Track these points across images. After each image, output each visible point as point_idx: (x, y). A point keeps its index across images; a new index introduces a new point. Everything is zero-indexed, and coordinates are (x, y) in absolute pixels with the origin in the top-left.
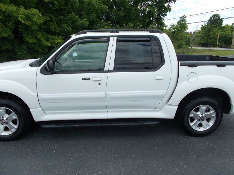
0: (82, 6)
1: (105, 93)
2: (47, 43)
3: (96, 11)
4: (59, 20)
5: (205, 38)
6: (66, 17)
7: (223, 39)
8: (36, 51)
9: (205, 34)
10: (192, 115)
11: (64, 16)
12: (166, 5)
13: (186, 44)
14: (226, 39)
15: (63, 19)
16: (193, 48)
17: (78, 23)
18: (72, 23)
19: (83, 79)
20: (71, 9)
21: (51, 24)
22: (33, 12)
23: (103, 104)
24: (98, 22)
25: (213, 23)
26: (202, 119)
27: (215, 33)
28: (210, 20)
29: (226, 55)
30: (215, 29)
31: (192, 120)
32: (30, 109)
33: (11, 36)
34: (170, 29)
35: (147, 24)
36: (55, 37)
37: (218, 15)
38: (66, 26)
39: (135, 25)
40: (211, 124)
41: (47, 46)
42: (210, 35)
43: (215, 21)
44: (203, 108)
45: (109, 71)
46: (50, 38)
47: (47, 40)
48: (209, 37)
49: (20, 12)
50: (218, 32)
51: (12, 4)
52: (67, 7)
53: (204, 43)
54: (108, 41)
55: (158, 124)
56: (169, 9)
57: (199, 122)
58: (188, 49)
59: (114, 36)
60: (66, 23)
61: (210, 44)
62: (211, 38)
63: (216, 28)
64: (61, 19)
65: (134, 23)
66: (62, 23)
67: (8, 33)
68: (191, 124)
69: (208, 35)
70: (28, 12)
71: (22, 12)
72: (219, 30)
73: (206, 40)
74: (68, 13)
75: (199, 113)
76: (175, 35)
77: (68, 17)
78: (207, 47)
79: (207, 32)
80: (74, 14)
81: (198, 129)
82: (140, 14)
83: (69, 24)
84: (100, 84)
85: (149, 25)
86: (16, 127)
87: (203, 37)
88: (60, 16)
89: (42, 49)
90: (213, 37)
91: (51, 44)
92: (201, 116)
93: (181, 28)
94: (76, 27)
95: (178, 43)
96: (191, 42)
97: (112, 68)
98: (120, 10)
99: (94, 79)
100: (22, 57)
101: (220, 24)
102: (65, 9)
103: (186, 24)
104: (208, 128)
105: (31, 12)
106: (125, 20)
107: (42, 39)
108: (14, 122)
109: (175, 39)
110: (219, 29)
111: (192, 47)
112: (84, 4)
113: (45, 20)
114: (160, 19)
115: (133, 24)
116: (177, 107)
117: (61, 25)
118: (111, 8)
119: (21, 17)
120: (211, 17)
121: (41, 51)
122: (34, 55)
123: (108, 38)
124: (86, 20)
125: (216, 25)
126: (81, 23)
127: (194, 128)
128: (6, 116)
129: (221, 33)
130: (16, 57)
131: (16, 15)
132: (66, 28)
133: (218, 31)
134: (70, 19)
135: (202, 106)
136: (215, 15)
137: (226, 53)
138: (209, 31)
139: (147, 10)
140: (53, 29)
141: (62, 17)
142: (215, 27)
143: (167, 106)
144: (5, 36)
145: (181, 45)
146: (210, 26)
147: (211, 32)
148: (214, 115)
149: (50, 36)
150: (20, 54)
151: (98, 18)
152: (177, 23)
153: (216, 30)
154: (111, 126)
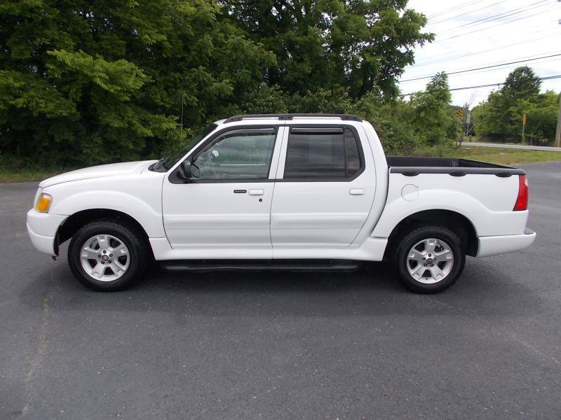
0: (220, 52)
1: (269, 215)
2: (146, 131)
3: (251, 63)
4: (171, 82)
5: (498, 121)
6: (187, 75)
7: (539, 124)
8: (121, 147)
9: (498, 111)
10: (412, 256)
11: (181, 72)
12: (403, 50)
13: (448, 136)
14: (549, 125)
15: (180, 79)
16: (463, 144)
17: (211, 88)
18: (200, 89)
19: (235, 192)
20: (197, 59)
21: (154, 91)
22: (124, 67)
23: (266, 233)
24: (253, 87)
25: (516, 88)
26: (429, 263)
27: (522, 110)
28: (509, 81)
29: (537, 160)
30: (522, 100)
31: (414, 264)
32: (150, 239)
33: (75, 114)
34: (411, 102)
35: (359, 91)
36: (163, 117)
37: (527, 70)
38: (186, 94)
39: (332, 92)
40: (446, 272)
41: (145, 136)
42: (509, 114)
43: (522, 83)
44: (431, 243)
45: (275, 181)
46: (151, 120)
47: (145, 123)
48: (508, 118)
49: (97, 67)
50: (529, 109)
51: (80, 50)
52: (187, 55)
53: (496, 132)
54: (275, 133)
55: (356, 269)
56: (409, 58)
57: (425, 269)
58: (451, 145)
59: (285, 125)
60: (185, 87)
61: (510, 135)
62: (512, 123)
63: (526, 100)
64: (175, 79)
65: (332, 88)
66: (177, 88)
67: (70, 109)
68: (412, 272)
69: (506, 116)
70: (112, 66)
71: (102, 66)
72: (531, 104)
73: (501, 126)
74: (189, 67)
75: (424, 253)
76: (422, 114)
77: (190, 76)
78: (504, 142)
79: (503, 107)
80: (203, 70)
81: (424, 281)
82: (345, 69)
83: (192, 90)
84: (261, 200)
85: (364, 93)
86: (125, 268)
87: (493, 119)
88: (172, 74)
89: (135, 143)
90: (516, 120)
91: (153, 133)
92: (427, 257)
93: (437, 98)
94: (207, 96)
95: (429, 132)
96: (459, 132)
97: (281, 176)
98: (301, 61)
99: (253, 192)
100: (90, 159)
101: (532, 90)
102: (183, 59)
103: (446, 90)
104: (440, 279)
105: (120, 67)
106: (312, 81)
107: (134, 122)
108: (122, 260)
109: (424, 124)
110: (531, 101)
111: (462, 141)
112: (224, 48)
113: (145, 82)
114: (390, 81)
115: (330, 92)
116: (386, 241)
117: (175, 92)
118: (282, 56)
119: (100, 77)
120: (511, 74)
121: (132, 147)
122: (116, 154)
123: (276, 127)
124: (228, 81)
125: (523, 92)
126: (217, 88)
127: (416, 278)
128: (110, 251)
129: (534, 110)
130: (77, 158)
131: (89, 74)
132: (186, 98)
133: (528, 105)
134: (194, 80)
135: (428, 240)
136: (520, 70)
137: (539, 156)
138: (507, 104)
139: (361, 59)
140: (159, 101)
141: (177, 75)
142: (521, 96)
143: (370, 240)
144: (64, 114)
145: (435, 136)
146: (510, 93)
147: (511, 109)
148: (450, 257)
149: (151, 116)
150: (87, 153)
151: (254, 77)
152: (428, 88)
153: (526, 102)
154: (279, 270)
